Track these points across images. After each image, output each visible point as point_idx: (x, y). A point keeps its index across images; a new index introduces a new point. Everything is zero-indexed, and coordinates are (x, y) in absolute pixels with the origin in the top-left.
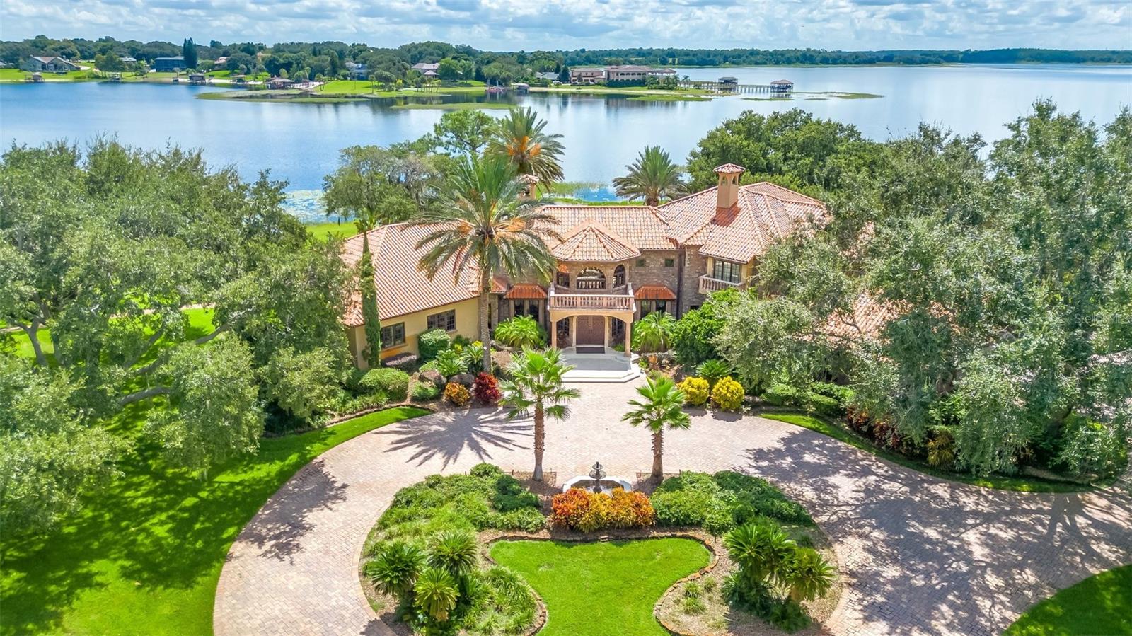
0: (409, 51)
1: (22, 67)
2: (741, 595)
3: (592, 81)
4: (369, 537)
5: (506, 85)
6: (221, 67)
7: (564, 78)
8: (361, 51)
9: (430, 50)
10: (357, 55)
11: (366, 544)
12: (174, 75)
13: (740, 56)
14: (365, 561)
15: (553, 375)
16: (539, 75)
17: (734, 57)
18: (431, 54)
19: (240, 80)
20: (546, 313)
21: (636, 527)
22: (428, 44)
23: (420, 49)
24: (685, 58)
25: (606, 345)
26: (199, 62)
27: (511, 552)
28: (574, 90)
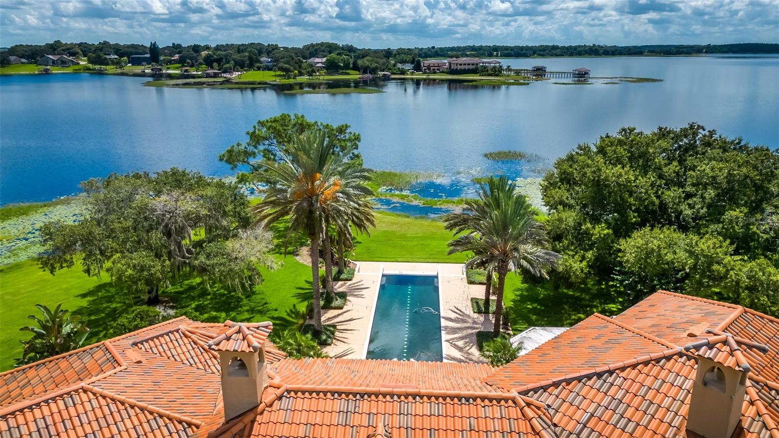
0: (308, 49)
1: (38, 62)
3: (438, 70)
5: (375, 74)
6: (176, 62)
7: (418, 68)
8: (273, 50)
9: (323, 48)
10: (271, 52)
12: (143, 67)
13: (544, 50)
16: (399, 66)
17: (540, 51)
18: (324, 51)
19: (186, 71)
22: (322, 44)
23: (315, 48)
24: (506, 52)
26: (162, 58)
28: (425, 77)
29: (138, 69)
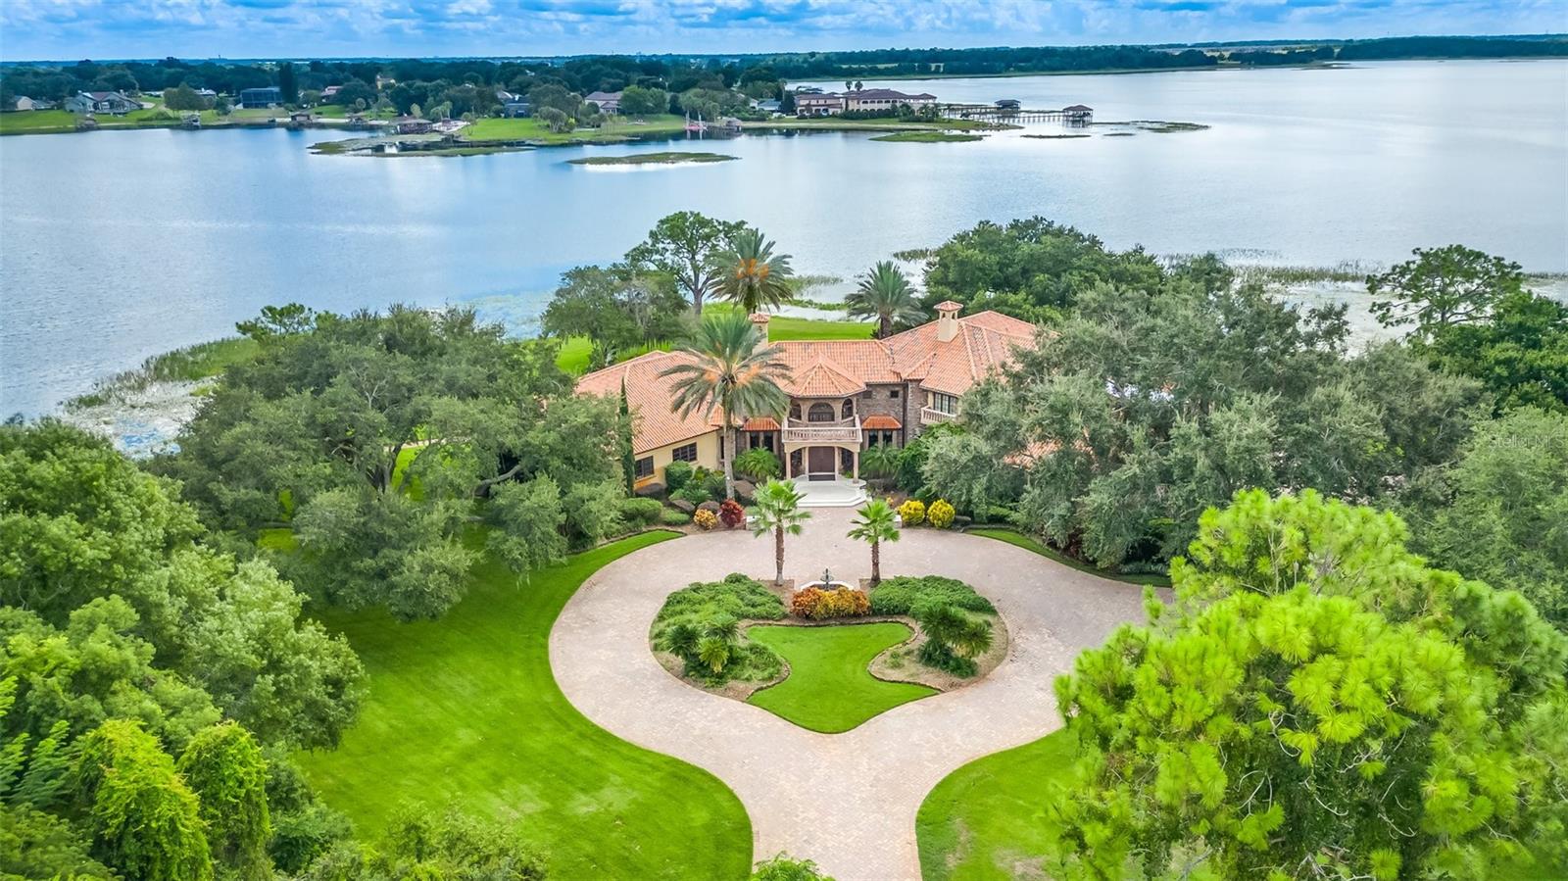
1: (66, 107)
2: (930, 656)
4: (652, 627)
5: (712, 120)
6: (330, 100)
7: (788, 106)
8: (515, 75)
9: (607, 69)
11: (651, 632)
12: (269, 112)
14: (653, 642)
15: (791, 500)
16: (754, 103)
19: (357, 118)
20: (781, 446)
21: (856, 615)
23: (593, 68)
24: (955, 63)
25: (836, 473)
26: (301, 94)
27: (761, 634)
28: (801, 125)
29: (260, 115)
